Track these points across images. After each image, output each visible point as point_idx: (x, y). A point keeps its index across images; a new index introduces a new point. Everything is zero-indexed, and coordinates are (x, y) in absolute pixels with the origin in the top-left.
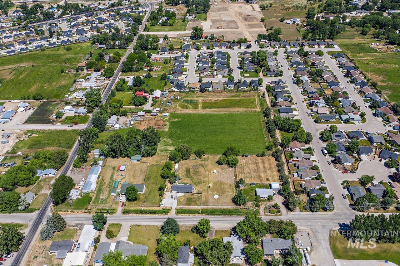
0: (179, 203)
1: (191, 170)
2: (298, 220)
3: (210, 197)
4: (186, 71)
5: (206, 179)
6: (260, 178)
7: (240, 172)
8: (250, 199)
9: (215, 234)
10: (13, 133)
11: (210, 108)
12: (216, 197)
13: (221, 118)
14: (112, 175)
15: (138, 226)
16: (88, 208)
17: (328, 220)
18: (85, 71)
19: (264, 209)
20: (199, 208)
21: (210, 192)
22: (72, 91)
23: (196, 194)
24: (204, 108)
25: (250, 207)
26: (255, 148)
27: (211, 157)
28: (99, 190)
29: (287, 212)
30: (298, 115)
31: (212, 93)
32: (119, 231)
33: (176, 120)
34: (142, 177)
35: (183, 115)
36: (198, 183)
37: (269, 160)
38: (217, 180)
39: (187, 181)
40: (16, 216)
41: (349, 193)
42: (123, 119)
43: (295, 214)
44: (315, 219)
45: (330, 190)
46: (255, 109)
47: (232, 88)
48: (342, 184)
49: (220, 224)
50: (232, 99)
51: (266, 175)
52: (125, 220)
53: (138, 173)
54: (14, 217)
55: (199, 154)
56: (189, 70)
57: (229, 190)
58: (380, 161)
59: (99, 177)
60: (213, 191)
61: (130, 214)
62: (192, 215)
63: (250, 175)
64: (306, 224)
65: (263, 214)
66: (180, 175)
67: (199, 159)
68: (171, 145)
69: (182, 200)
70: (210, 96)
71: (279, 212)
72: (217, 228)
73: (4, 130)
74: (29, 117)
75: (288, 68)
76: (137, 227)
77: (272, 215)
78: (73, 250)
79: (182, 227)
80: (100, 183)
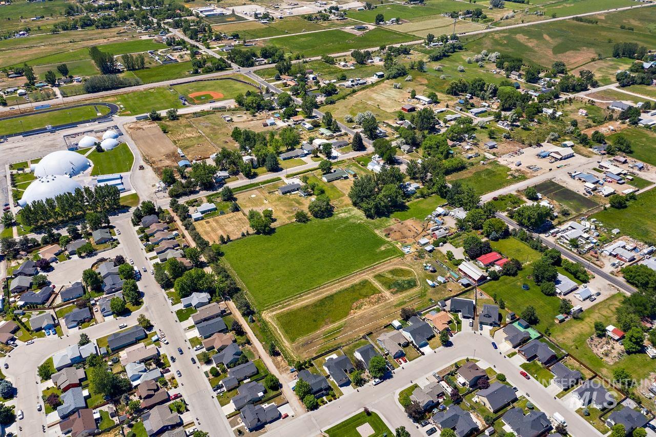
6: (217, 222)
12: (253, 196)
21: (262, 197)
27: (287, 221)
30: (185, 330)
35: (383, 259)
36: (279, 199)
51: (210, 226)
55: (302, 218)
68: (348, 219)
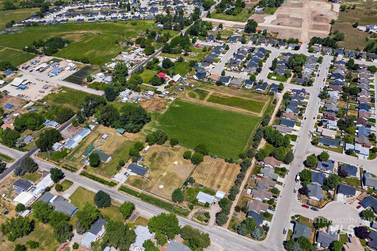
0: (128, 181)
1: (157, 155)
2: (219, 236)
3: (156, 185)
4: (217, 62)
5: (164, 168)
6: (212, 183)
7: (198, 171)
8: (189, 199)
9: (136, 219)
10: (51, 86)
11: (215, 103)
12: (161, 187)
13: (218, 114)
14: (94, 140)
15: (84, 189)
16: (60, 162)
17: (249, 248)
18: (134, 46)
19: (195, 214)
20: (140, 191)
21: (159, 181)
22: (112, 61)
23: (147, 179)
24: (209, 100)
25: (184, 207)
26: (230, 152)
27: (182, 148)
28: (77, 149)
29: (215, 224)
30: (298, 131)
31: (227, 89)
32: (68, 188)
33: (177, 106)
34: (115, 149)
35: (186, 103)
36: (155, 169)
37: (234, 168)
38: (173, 171)
39: (147, 163)
40: (12, 151)
41: (294, 229)
42: (135, 94)
43: (220, 229)
44: (237, 242)
45: (275, 218)
46: (257, 114)
47: (249, 88)
48: (293, 217)
49: (147, 212)
50: (241, 99)
51: (221, 182)
52: (78, 180)
53: (115, 144)
54: (11, 151)
55: (174, 143)
56: (221, 61)
57: (177, 184)
58: (358, 207)
59: (83, 139)
60: (162, 180)
61: (84, 177)
62: (130, 195)
63: (205, 177)
64: (223, 243)
65: (191, 218)
66: (146, 157)
67: (171, 147)
68: (157, 127)
69: (131, 180)
70: (223, 91)
71: (206, 221)
72: (142, 215)
73: (47, 82)
74: (70, 76)
75: (324, 79)
76: (82, 189)
77: (198, 222)
78: (29, 190)
79: (115, 202)
80: (81, 144)
